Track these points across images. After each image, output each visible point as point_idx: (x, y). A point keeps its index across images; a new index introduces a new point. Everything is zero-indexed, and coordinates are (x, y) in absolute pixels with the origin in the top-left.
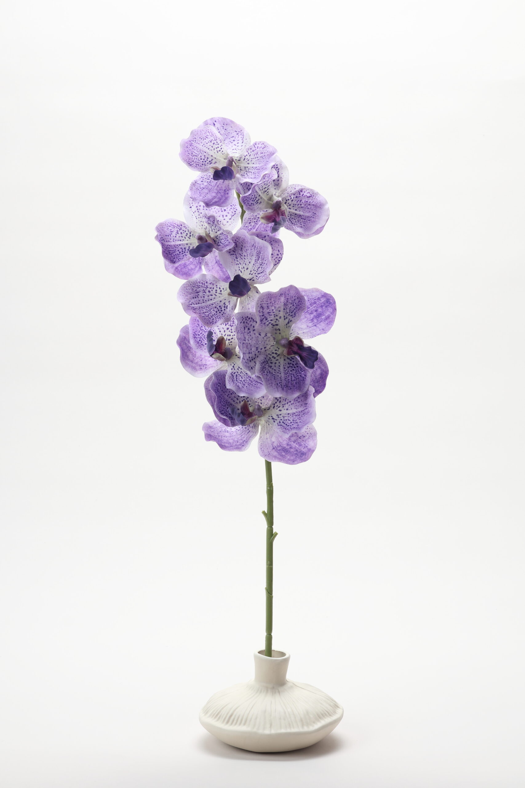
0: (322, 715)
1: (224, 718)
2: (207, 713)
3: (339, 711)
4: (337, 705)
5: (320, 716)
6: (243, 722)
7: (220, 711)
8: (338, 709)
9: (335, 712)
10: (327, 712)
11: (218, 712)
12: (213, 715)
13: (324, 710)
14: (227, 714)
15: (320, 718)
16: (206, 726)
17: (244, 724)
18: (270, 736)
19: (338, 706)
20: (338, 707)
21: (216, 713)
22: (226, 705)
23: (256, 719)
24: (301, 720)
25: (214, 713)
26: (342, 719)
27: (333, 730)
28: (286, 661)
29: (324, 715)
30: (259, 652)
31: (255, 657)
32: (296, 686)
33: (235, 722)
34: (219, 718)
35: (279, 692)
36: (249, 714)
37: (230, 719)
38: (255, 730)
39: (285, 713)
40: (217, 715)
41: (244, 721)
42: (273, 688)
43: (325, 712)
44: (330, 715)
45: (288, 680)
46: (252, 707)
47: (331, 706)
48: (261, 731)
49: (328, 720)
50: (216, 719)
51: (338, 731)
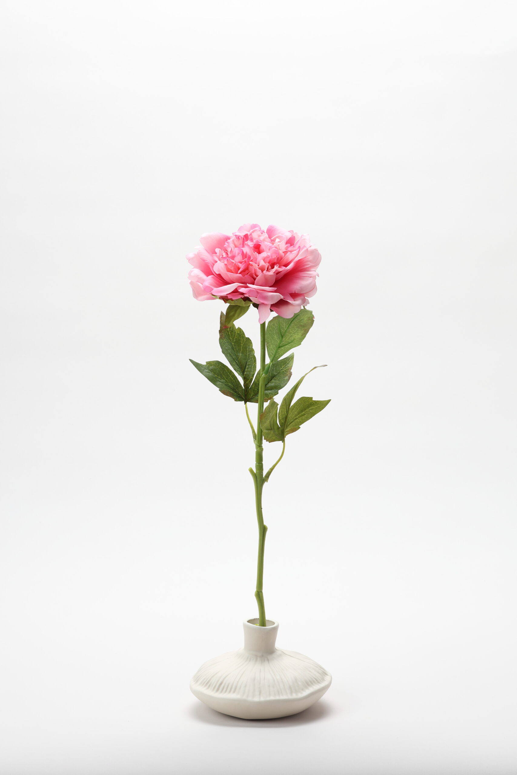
0: (311, 682)
1: (214, 686)
2: (197, 681)
3: (327, 679)
4: (325, 672)
5: (308, 683)
6: (233, 690)
7: (210, 680)
8: (327, 676)
9: (323, 680)
10: (316, 679)
11: (207, 681)
12: (203, 684)
13: (312, 677)
14: (218, 682)
15: (309, 685)
16: (197, 693)
17: (234, 692)
18: (259, 703)
19: (327, 673)
20: (327, 675)
21: (206, 680)
22: (216, 674)
23: (246, 686)
24: (290, 688)
25: (204, 681)
26: (330, 686)
27: (321, 697)
28: (275, 629)
29: (313, 682)
30: (249, 621)
31: (245, 626)
32: (286, 654)
33: (225, 690)
34: (209, 686)
35: (268, 660)
36: (238, 682)
37: (220, 687)
38: (244, 697)
39: (274, 680)
40: (207, 684)
41: (233, 688)
42: (262, 656)
43: (314, 679)
44: (319, 682)
45: (277, 649)
46: (242, 674)
47: (320, 674)
48: (250, 699)
49: (316, 687)
50: (207, 687)
51: (327, 698)
